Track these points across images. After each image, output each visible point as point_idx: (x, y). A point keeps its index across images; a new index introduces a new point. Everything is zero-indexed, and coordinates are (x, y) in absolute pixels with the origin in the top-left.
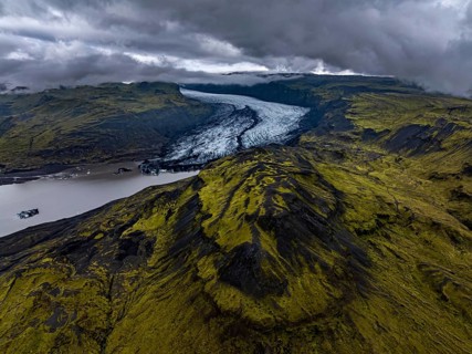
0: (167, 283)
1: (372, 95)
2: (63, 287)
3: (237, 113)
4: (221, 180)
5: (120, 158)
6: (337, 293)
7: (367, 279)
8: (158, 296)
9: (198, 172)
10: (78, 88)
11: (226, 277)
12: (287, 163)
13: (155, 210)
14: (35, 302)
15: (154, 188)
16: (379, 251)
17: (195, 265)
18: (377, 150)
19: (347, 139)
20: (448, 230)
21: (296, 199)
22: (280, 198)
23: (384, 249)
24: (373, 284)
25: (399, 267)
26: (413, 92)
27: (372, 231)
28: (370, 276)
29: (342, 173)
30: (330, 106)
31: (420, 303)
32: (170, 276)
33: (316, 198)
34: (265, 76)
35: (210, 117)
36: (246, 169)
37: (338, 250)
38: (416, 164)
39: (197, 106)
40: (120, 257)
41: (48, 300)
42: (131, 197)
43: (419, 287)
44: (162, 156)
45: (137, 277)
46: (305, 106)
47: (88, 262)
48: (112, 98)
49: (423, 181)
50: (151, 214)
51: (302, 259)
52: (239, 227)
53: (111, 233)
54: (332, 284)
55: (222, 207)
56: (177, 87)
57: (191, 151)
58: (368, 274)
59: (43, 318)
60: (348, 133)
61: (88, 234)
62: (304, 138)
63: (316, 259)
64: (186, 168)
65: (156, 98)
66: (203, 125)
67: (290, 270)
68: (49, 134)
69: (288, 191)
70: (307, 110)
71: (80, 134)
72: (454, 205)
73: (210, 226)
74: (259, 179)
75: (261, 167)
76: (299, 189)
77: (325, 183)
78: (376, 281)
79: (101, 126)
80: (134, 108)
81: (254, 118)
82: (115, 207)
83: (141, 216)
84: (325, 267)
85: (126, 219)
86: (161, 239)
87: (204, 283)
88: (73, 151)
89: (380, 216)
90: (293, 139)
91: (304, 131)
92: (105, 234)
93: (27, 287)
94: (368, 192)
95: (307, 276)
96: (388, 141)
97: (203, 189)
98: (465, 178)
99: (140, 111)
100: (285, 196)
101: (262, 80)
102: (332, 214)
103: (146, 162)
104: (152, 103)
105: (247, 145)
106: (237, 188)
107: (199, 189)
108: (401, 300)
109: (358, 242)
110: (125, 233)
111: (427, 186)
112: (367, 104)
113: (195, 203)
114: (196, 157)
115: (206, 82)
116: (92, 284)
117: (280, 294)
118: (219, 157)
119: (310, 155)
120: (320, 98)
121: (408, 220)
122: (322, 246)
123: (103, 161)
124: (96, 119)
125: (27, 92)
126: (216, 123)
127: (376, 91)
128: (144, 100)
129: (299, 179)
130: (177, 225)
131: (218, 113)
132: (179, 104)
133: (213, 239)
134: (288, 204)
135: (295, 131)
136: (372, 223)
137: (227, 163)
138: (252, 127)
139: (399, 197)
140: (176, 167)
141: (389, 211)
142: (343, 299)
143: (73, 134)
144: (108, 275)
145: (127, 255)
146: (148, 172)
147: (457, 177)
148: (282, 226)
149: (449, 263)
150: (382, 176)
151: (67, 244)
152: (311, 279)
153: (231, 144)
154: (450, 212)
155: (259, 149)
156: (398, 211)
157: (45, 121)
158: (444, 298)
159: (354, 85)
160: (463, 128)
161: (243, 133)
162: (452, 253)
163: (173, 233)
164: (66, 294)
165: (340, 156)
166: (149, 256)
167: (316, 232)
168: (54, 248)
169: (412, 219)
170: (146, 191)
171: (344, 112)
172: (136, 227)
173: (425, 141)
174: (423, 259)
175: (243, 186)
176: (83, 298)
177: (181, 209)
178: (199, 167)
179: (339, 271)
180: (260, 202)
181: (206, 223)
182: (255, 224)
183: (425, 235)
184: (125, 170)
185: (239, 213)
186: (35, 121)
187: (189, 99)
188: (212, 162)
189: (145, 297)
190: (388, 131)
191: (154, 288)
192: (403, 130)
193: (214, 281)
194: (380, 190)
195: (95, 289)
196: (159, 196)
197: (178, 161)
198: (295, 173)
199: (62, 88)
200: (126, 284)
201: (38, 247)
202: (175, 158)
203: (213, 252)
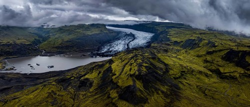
0: (97, 98)
1: (176, 29)
2: (58, 93)
3: (127, 35)
4: (120, 61)
5: (83, 51)
6: (168, 100)
7: (180, 94)
8: (93, 102)
9: (111, 57)
10: (71, 26)
11: (122, 97)
12: (147, 54)
13: (94, 71)
14: (48, 95)
15: (94, 63)
16: (183, 84)
17: (109, 92)
18: (179, 48)
19: (169, 45)
20: (204, 73)
21: (150, 68)
22: (144, 68)
23: (184, 83)
24: (182, 96)
25: (190, 88)
26: (189, 28)
27: (180, 77)
28: (181, 93)
29: (167, 57)
30: (162, 33)
31: (199, 98)
32: (98, 96)
33: (158, 67)
34: (138, 22)
35: (117, 37)
36: (130, 57)
37: (167, 85)
38: (192, 52)
39: (112, 32)
40: (80, 87)
41: (52, 96)
42: (85, 66)
43: (198, 93)
44: (98, 51)
45: (85, 95)
46: (153, 33)
47: (68, 86)
48: (81, 29)
49: (195, 58)
50: (92, 72)
51: (153, 90)
52: (127, 79)
53: (77, 78)
54: (166, 98)
55: (120, 71)
56: (105, 25)
57: (109, 49)
58: (180, 92)
59: (50, 101)
60: (168, 43)
61: (69, 77)
62: (152, 45)
63: (159, 90)
64: (107, 56)
65: (97, 30)
66: (114, 39)
67: (148, 94)
68: (60, 41)
69: (147, 65)
70: (153, 34)
71: (70, 41)
72: (205, 65)
73: (115, 78)
74: (135, 61)
75: (136, 56)
76: (151, 64)
77: (161, 61)
78: (183, 94)
79: (77, 39)
80: (89, 33)
81: (133, 37)
82: (79, 69)
83: (88, 73)
84: (163, 92)
85: (83, 73)
86: (96, 82)
87: (113, 99)
88: (67, 47)
89: (182, 72)
90: (148, 45)
91: (153, 42)
92: (75, 78)
93: (47, 90)
94: (177, 64)
95: (156, 96)
96: (182, 45)
97: (113, 64)
98: (207, 55)
99: (91, 34)
100: (146, 67)
101: (137, 23)
102: (164, 73)
103: (92, 53)
104: (95, 31)
105: (131, 47)
106: (127, 64)
107: (111, 64)
108: (192, 99)
109: (175, 82)
110: (82, 78)
111: (196, 60)
112: (174, 32)
113: (110, 69)
114: (111, 52)
115: (116, 24)
116: (68, 94)
117: (145, 103)
118: (120, 52)
119: (155, 51)
120: (158, 30)
121: (192, 72)
122: (161, 84)
123: (76, 51)
124: (75, 37)
125: (55, 27)
126: (119, 39)
127: (177, 28)
128: (92, 30)
129: (151, 60)
130: (102, 77)
131: (120, 35)
132: (105, 32)
133: (117, 83)
134: (147, 70)
135: (149, 42)
136: (179, 74)
137: (123, 54)
138: (133, 40)
139: (188, 64)
140: (103, 55)
141: (185, 70)
142: (171, 102)
143: (67, 41)
144: (74, 92)
145: (82, 86)
146: (92, 57)
147: (205, 55)
148: (145, 78)
149: (206, 84)
150: (181, 57)
151: (61, 79)
152: (157, 97)
153: (124, 47)
154: (204, 67)
155: (135, 49)
156: (188, 69)
157: (59, 37)
158: (206, 95)
159: (170, 25)
160: (205, 40)
161: (129, 43)
162: (207, 80)
163: (101, 80)
164: (59, 95)
165: (166, 51)
166: (90, 87)
167: (159, 80)
168: (57, 80)
169: (193, 71)
170: (91, 64)
171: (167, 35)
172: (86, 76)
173: (194, 44)
174: (198, 84)
175: (129, 63)
176: (64, 98)
177: (104, 71)
178: (112, 55)
179: (169, 93)
180: (136, 69)
181: (114, 77)
182: (134, 78)
183: (198, 76)
184: (84, 55)
185: (127, 74)
186: (56, 36)
187: (109, 30)
188: (117, 54)
189: (88, 102)
190: (182, 41)
191: (92, 99)
192: (187, 41)
193: (117, 99)
194: (181, 63)
195: (69, 96)
196: (96, 66)
197: (104, 53)
198: (150, 58)
199: (66, 26)
200: (81, 96)
201: (52, 78)
202: (103, 52)
203: (116, 88)
